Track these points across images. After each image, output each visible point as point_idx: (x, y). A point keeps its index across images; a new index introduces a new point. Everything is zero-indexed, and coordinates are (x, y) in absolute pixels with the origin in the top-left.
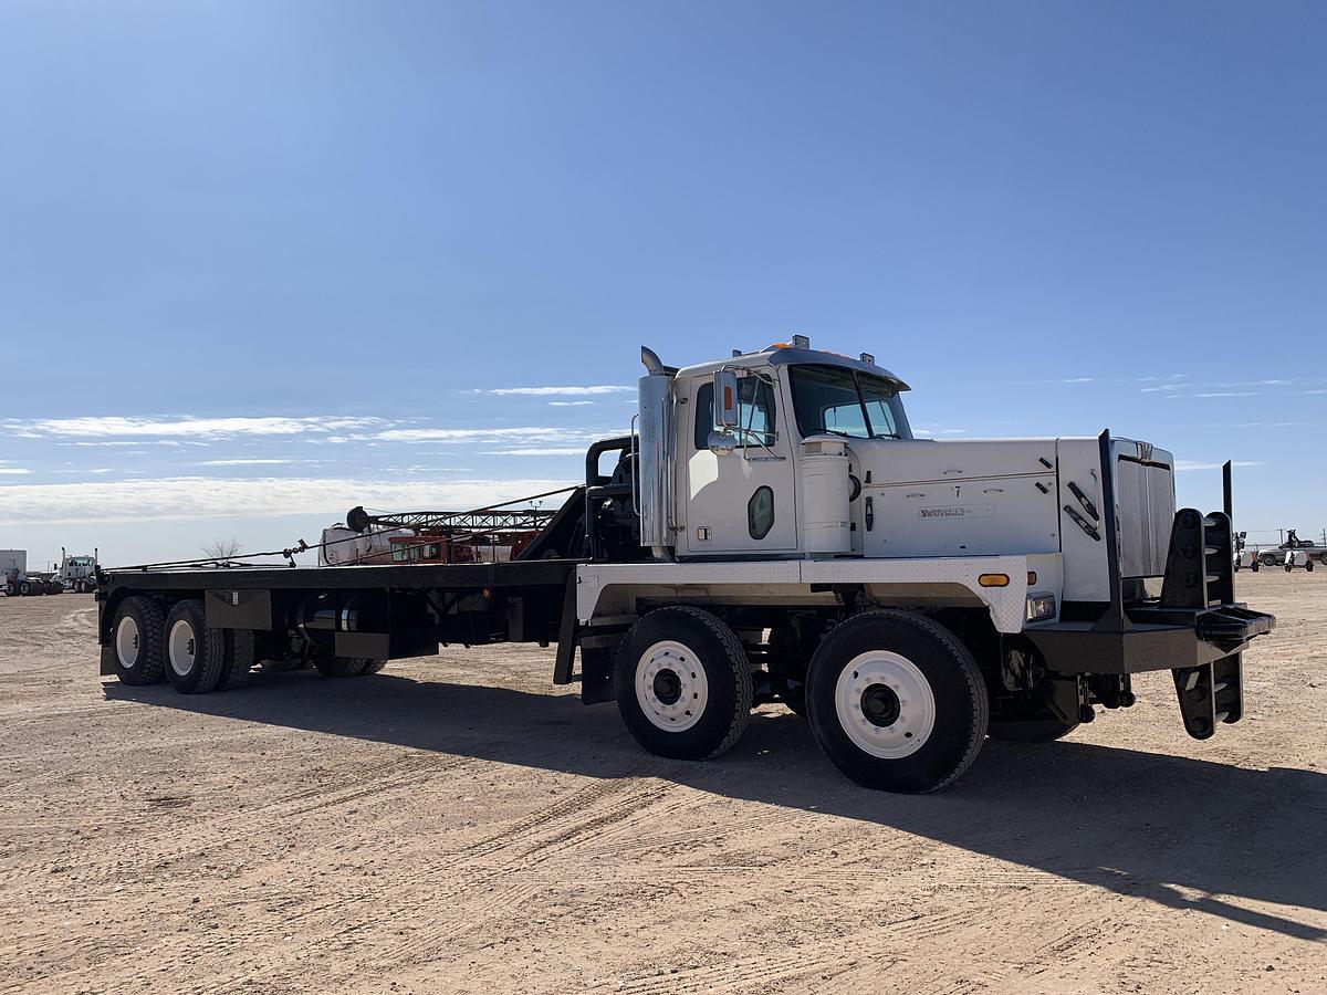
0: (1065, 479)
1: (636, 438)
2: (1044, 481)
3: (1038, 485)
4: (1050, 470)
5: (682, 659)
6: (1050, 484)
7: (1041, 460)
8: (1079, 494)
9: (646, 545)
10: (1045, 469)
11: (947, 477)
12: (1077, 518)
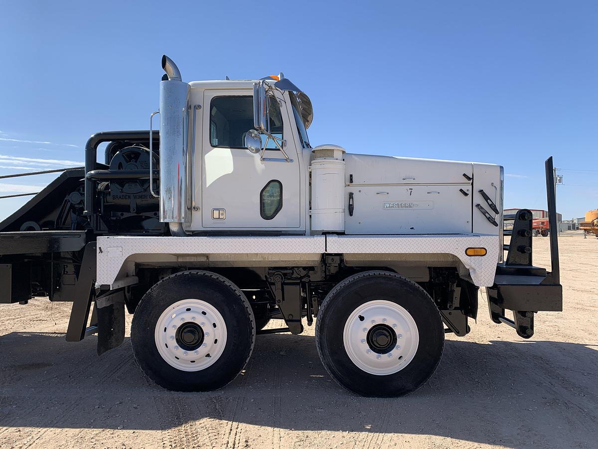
0: (477, 187)
1: (156, 133)
2: (465, 189)
3: (461, 190)
4: (469, 182)
5: (204, 313)
6: (468, 190)
7: (464, 175)
8: (486, 198)
9: (166, 221)
10: (466, 181)
11: (405, 182)
12: (484, 213)
